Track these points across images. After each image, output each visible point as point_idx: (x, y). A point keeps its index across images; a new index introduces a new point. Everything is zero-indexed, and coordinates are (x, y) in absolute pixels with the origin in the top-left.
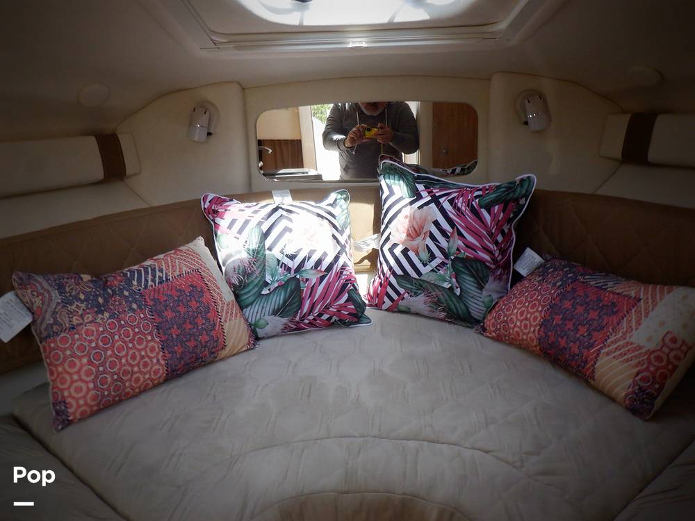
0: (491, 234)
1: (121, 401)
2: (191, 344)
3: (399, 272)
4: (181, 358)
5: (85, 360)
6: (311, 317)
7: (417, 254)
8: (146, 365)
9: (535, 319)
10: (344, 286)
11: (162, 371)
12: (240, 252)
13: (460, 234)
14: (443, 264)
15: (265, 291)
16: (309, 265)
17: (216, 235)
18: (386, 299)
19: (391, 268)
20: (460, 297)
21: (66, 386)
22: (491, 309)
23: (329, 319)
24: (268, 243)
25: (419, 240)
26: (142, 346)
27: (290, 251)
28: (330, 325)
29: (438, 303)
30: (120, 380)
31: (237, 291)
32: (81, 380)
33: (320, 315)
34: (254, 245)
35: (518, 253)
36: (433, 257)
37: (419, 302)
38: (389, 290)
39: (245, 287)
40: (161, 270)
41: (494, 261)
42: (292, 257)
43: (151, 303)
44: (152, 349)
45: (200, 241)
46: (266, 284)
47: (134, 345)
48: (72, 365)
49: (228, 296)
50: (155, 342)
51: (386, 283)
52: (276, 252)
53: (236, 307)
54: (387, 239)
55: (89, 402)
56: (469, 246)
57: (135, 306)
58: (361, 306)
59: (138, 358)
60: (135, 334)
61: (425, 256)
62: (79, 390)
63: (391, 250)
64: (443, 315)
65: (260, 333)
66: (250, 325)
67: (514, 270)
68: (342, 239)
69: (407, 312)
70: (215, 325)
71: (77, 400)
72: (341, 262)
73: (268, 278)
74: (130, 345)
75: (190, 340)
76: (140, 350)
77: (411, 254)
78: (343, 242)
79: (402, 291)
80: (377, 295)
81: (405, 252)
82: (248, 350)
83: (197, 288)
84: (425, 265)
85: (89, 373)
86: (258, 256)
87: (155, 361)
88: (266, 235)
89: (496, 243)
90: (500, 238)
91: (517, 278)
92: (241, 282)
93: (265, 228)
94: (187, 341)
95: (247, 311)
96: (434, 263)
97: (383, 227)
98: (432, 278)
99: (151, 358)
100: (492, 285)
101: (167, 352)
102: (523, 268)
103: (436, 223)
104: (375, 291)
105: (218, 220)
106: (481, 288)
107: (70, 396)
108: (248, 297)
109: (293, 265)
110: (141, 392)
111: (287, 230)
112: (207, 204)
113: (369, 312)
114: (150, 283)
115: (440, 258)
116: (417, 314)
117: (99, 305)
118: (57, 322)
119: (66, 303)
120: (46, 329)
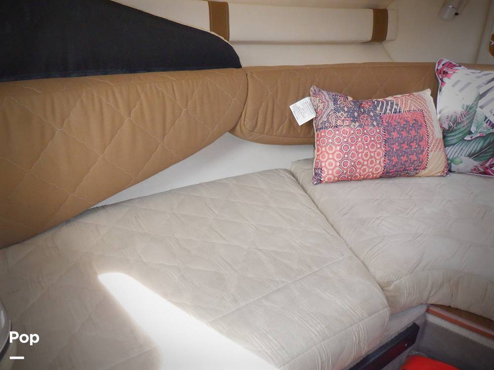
1: (351, 180)
2: (404, 159)
4: (395, 166)
5: (338, 148)
8: (372, 162)
11: (381, 170)
15: (468, 138)
17: (440, 90)
21: (324, 160)
24: (482, 102)
26: (373, 150)
30: (355, 167)
31: (446, 133)
32: (333, 159)
34: (469, 103)
39: (452, 132)
40: (397, 105)
43: (386, 124)
44: (379, 154)
45: (428, 92)
46: (470, 133)
47: (368, 148)
48: (331, 149)
49: (439, 135)
50: (382, 150)
52: (485, 110)
53: (442, 143)
55: (334, 174)
57: (375, 123)
59: (369, 157)
60: (371, 141)
62: (331, 164)
65: (454, 167)
66: (448, 159)
70: (423, 151)
71: (328, 170)
73: (473, 129)
74: (366, 147)
75: (404, 156)
76: (371, 152)
82: (441, 176)
83: (418, 122)
85: (339, 156)
86: (470, 111)
87: (378, 162)
88: (481, 96)
92: (450, 127)
93: (482, 91)
94: (401, 156)
95: (448, 149)
99: (376, 159)
101: (387, 159)
105: (445, 79)
107: (325, 166)
108: (452, 139)
110: (364, 179)
112: (441, 66)
114: (388, 111)
117: (354, 117)
118: (328, 121)
119: (336, 110)
120: (321, 124)
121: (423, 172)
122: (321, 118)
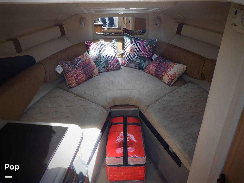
0: (147, 51)
1: (79, 84)
2: (89, 74)
3: (128, 59)
4: (88, 77)
5: (73, 77)
6: (110, 68)
7: (132, 55)
9: (154, 69)
10: (117, 62)
11: (85, 79)
12: (95, 55)
13: (141, 51)
14: (137, 57)
15: (101, 63)
16: (110, 57)
17: (89, 50)
18: (125, 64)
19: (126, 58)
20: (141, 64)
21: (71, 82)
22: (146, 66)
23: (114, 69)
24: (101, 53)
25: (132, 52)
26: (82, 74)
27: (106, 55)
28: (114, 70)
29: (136, 65)
30: (79, 81)
32: (73, 81)
33: (112, 68)
34: (98, 53)
35: (153, 55)
36: (135, 56)
37: (132, 65)
38: (126, 62)
39: (97, 62)
40: (82, 59)
41: (148, 57)
42: (106, 56)
43: (82, 66)
45: (87, 52)
46: (101, 62)
47: (80, 74)
48: (71, 78)
49: (94, 64)
50: (84, 74)
51: (125, 61)
52: (103, 55)
53: (96, 67)
54: (126, 51)
55: (75, 84)
56: (142, 54)
57: (79, 67)
58: (120, 66)
59: (81, 77)
60: (80, 72)
61: (134, 55)
62: (73, 82)
63: (126, 54)
64: (137, 68)
65: (100, 71)
66: (98, 70)
67: (152, 58)
68: (116, 51)
69: (129, 67)
70: (93, 70)
71: (73, 84)
72: (116, 57)
73: (102, 60)
77: (131, 55)
78: (116, 52)
79: (129, 63)
80: (123, 63)
81: (129, 54)
82: (98, 75)
83: (88, 63)
84: (133, 57)
85: (74, 79)
86: (99, 55)
88: (100, 51)
89: (148, 53)
90: (149, 52)
91: (152, 60)
92: (96, 61)
93: (100, 49)
95: (98, 67)
96: (136, 57)
97: (125, 48)
98: (135, 60)
99: (83, 77)
100: (147, 62)
101: (85, 76)
102: (153, 58)
103: (136, 49)
104: (123, 62)
105: (89, 47)
106: (145, 62)
107: (71, 83)
108: (98, 64)
109: (107, 57)
110: (82, 83)
111: (105, 50)
112: (87, 43)
113: (122, 67)
114: (81, 62)
115: (137, 56)
116: (132, 67)
117: (74, 67)
118: (67, 70)
119: (69, 67)
120: (66, 72)
121: (94, 76)
122: (65, 70)
